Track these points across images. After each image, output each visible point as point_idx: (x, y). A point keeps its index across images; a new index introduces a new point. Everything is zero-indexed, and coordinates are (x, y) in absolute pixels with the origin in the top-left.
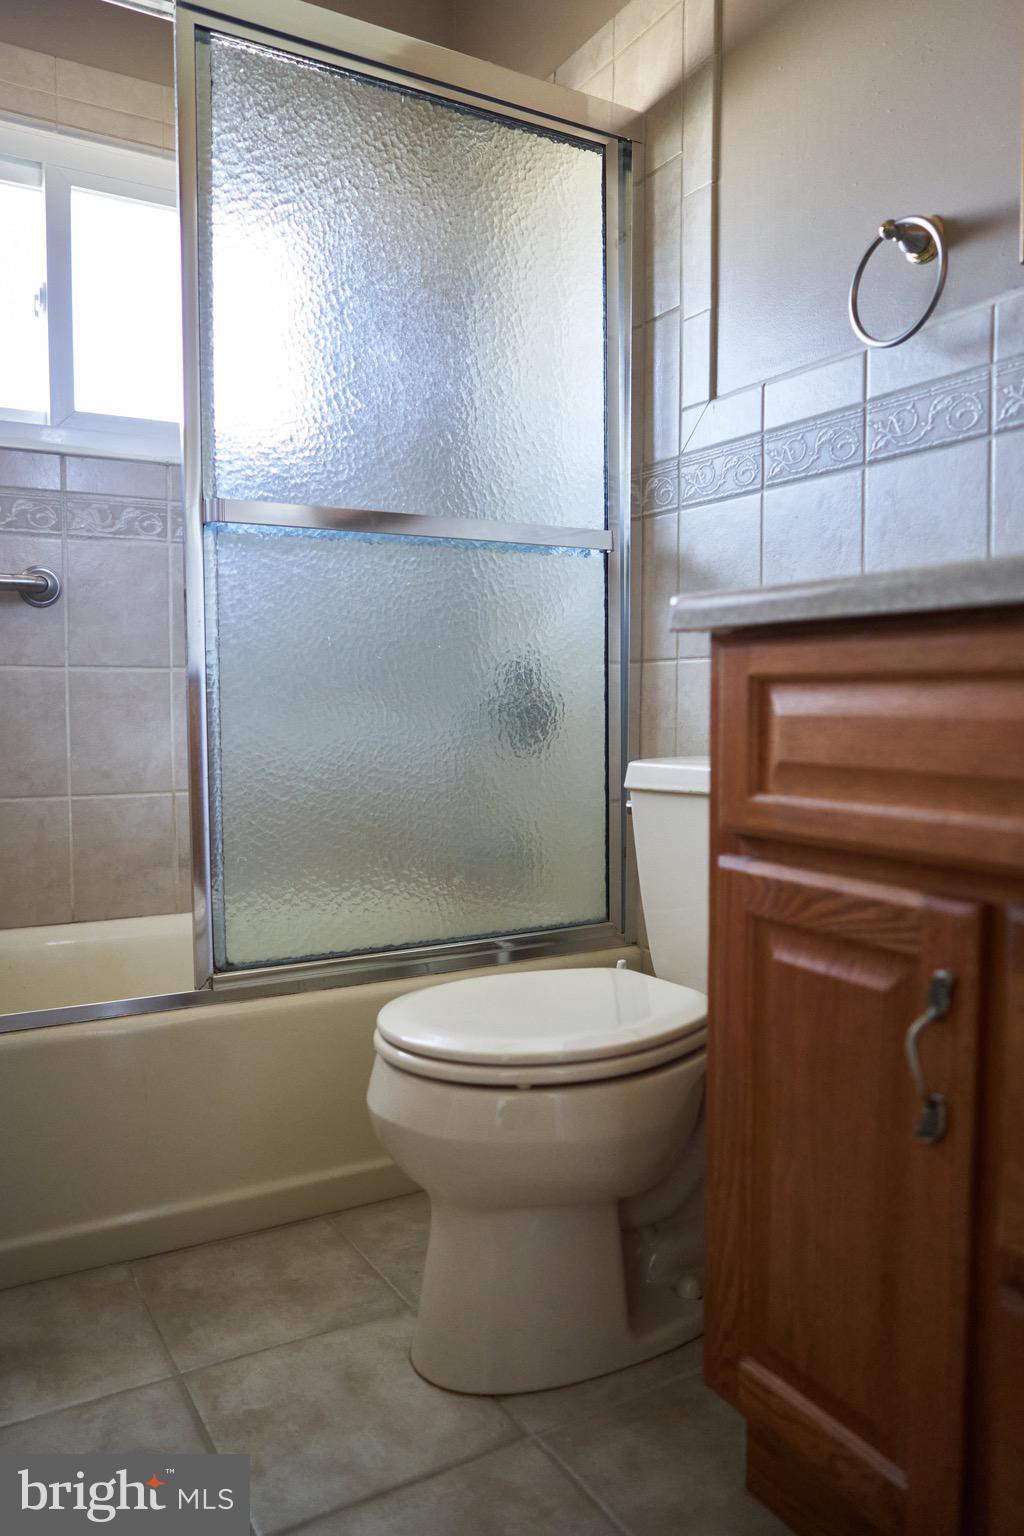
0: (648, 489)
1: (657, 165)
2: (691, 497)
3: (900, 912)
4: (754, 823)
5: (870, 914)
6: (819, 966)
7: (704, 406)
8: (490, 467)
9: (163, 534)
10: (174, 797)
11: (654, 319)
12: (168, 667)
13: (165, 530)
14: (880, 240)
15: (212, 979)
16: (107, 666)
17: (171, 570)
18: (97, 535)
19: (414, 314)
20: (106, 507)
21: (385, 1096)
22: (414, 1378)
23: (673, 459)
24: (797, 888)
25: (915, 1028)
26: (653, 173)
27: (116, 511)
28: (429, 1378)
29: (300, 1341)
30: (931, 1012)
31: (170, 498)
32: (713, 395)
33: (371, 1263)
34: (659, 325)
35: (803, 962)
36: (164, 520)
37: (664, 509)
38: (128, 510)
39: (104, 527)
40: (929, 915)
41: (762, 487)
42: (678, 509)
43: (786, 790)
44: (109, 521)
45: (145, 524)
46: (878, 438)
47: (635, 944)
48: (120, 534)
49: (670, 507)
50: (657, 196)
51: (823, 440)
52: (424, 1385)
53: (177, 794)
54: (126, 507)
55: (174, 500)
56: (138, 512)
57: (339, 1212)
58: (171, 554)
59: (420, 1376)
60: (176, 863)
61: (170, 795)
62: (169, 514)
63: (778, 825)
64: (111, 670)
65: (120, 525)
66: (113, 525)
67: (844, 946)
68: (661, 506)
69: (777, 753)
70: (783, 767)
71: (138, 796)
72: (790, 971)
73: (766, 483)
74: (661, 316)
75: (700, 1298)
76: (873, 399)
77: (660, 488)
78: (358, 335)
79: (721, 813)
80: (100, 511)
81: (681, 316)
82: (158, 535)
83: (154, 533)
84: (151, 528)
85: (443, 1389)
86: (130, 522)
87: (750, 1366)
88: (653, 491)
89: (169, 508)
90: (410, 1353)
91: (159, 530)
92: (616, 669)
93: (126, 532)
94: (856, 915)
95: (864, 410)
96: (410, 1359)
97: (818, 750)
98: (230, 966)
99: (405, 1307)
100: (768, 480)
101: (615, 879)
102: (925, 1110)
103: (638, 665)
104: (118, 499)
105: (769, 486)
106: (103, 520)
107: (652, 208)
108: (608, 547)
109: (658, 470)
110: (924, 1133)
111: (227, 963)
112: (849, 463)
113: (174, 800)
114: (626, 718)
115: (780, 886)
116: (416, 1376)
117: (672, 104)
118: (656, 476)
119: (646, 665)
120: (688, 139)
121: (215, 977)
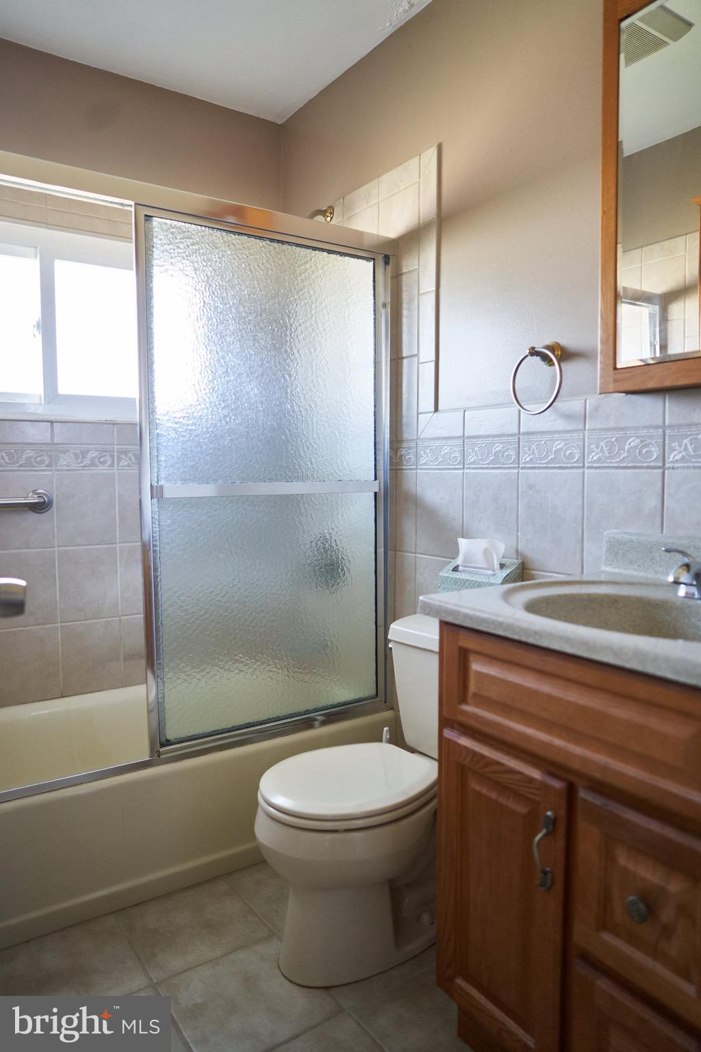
0: (399, 455)
1: (404, 270)
2: (425, 464)
3: (531, 780)
4: (461, 718)
5: (517, 777)
6: (494, 795)
7: (431, 414)
8: (310, 448)
9: (112, 465)
10: (120, 620)
11: (403, 358)
12: (116, 543)
13: (113, 463)
14: (527, 356)
15: (159, 751)
16: (80, 545)
17: (117, 486)
18: (73, 468)
19: (268, 365)
20: (78, 451)
21: (264, 832)
22: (282, 979)
23: (414, 440)
24: (483, 757)
25: (538, 838)
26: (401, 274)
27: (84, 454)
28: (290, 979)
29: (217, 958)
30: (544, 831)
31: (116, 443)
32: (436, 409)
33: (252, 907)
34: (405, 361)
35: (484, 791)
36: (112, 457)
37: (409, 467)
38: (90, 452)
39: (78, 464)
40: (544, 786)
41: (464, 468)
42: (416, 469)
43: (477, 705)
44: (80, 460)
45: (101, 460)
46: (526, 456)
47: (392, 709)
48: (86, 467)
49: (412, 467)
50: (404, 288)
51: (497, 449)
52: (288, 983)
53: (122, 618)
54: (89, 451)
55: (118, 445)
56: (97, 454)
57: (230, 874)
58: (116, 476)
59: (285, 977)
60: (122, 659)
61: (118, 618)
62: (115, 453)
63: (472, 723)
64: (82, 547)
65: (87, 462)
66: (82, 462)
67: (505, 789)
68: (407, 466)
69: (472, 687)
70: (475, 695)
71: (99, 620)
72: (479, 794)
73: (466, 466)
74: (407, 357)
75: (432, 924)
76: (524, 434)
77: (406, 455)
78: (236, 381)
79: (445, 708)
80: (75, 454)
81: (418, 360)
82: (109, 466)
83: (107, 465)
84: (105, 462)
85: (298, 985)
86: (92, 460)
87: (460, 981)
88: (402, 455)
89: (115, 450)
90: (278, 964)
91: (109, 463)
92: (381, 550)
93: (90, 466)
94: (510, 776)
95: (519, 438)
96: (279, 967)
97: (493, 693)
98: (168, 743)
99: (273, 934)
100: (467, 464)
101: (381, 671)
102: (542, 875)
103: (393, 552)
104: (86, 446)
105: (467, 468)
106: (77, 459)
107: (401, 294)
108: (377, 491)
109: (405, 445)
110: (541, 885)
111: (167, 740)
112: (511, 466)
113: (120, 623)
114: (387, 582)
115: (475, 754)
116: (284, 978)
117: (412, 238)
118: (404, 448)
119: (398, 553)
120: (422, 261)
121: (161, 750)
